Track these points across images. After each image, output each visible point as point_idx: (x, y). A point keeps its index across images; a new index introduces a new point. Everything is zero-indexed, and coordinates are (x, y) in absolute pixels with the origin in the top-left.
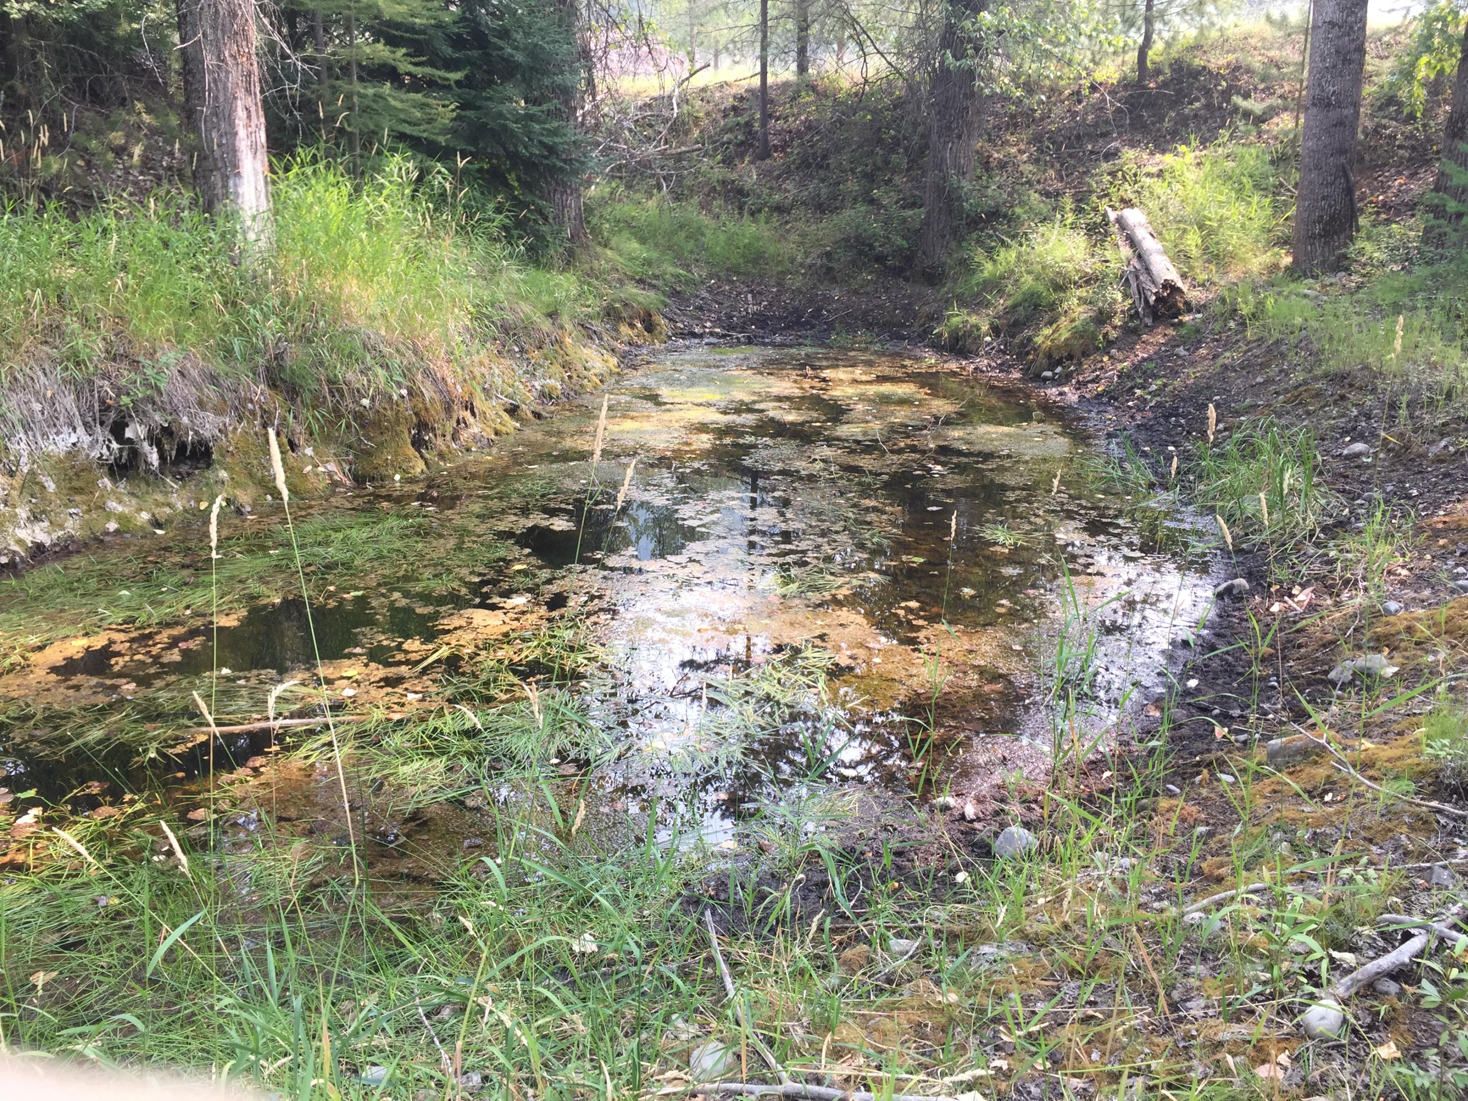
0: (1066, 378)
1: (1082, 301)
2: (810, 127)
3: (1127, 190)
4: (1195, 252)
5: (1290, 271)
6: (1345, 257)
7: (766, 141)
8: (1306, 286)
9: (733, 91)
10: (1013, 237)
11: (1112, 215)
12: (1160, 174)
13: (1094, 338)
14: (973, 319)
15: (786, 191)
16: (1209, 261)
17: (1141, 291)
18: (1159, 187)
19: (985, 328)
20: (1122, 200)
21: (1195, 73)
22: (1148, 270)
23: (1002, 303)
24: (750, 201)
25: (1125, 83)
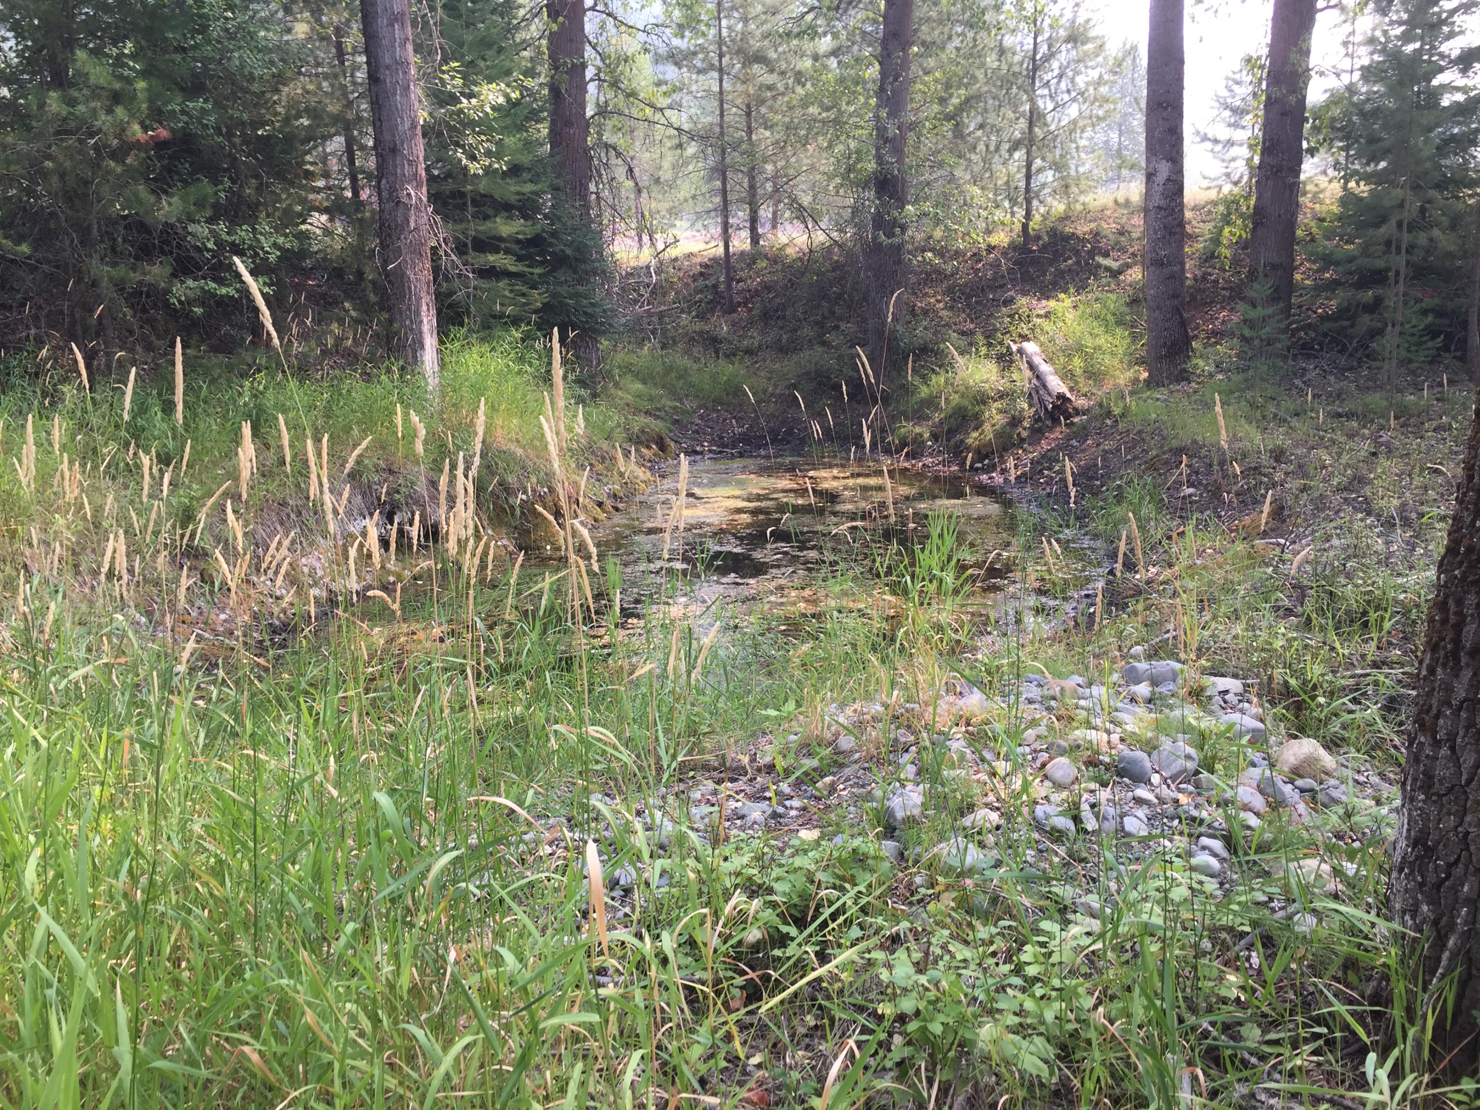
0: (992, 468)
1: (1000, 411)
2: (767, 287)
3: (1024, 329)
4: (1079, 372)
5: (1148, 383)
6: (1184, 370)
7: (731, 298)
8: (1161, 394)
9: (699, 260)
10: (940, 367)
11: (1014, 348)
12: (1047, 316)
13: (1012, 437)
14: (918, 430)
15: (752, 337)
16: (1089, 378)
17: (1041, 401)
18: (1047, 325)
19: (927, 435)
20: (1020, 336)
21: (1067, 238)
22: (1045, 386)
23: (937, 417)
24: (724, 346)
25: (1013, 246)
